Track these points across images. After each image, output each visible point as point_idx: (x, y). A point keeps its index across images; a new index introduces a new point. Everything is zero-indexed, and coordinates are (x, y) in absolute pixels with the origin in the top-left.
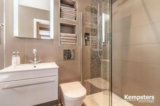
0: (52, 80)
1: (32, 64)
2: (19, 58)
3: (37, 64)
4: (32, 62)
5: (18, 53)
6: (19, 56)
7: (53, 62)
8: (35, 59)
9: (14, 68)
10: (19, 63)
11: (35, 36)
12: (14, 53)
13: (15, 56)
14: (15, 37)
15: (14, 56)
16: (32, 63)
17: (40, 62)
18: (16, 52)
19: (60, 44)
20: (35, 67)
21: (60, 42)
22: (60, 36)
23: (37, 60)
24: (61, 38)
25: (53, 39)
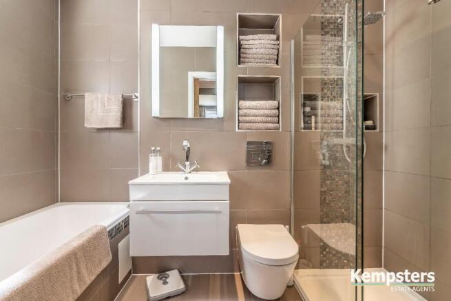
0: (217, 209)
1: (181, 174)
2: (159, 159)
3: (189, 172)
4: (183, 168)
6: (160, 156)
8: (187, 163)
9: (153, 178)
10: (160, 169)
11: (191, 115)
12: (153, 148)
13: (154, 156)
14: (154, 117)
15: (153, 154)
16: (181, 170)
17: (196, 170)
18: (156, 148)
19: (239, 129)
20: (186, 178)
21: (239, 123)
22: (239, 109)
23: (191, 165)
24: (242, 112)
25: (222, 118)
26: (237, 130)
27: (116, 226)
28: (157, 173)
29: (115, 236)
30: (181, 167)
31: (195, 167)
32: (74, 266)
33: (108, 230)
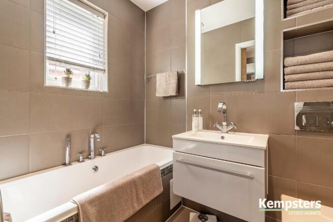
1: (219, 133)
2: (200, 119)
3: (227, 132)
4: (220, 128)
5: (200, 110)
6: (201, 116)
7: (261, 133)
8: (224, 124)
9: (194, 135)
10: (201, 127)
12: (195, 110)
13: (196, 117)
15: (195, 115)
16: (219, 130)
17: (233, 130)
18: (197, 110)
19: (284, 89)
20: (223, 138)
21: (284, 82)
22: (284, 67)
23: (228, 125)
24: (287, 70)
25: (262, 79)
26: (282, 90)
27: (168, 167)
28: (199, 130)
29: (166, 174)
30: (218, 126)
31: (232, 127)
32: (134, 190)
33: (161, 169)
